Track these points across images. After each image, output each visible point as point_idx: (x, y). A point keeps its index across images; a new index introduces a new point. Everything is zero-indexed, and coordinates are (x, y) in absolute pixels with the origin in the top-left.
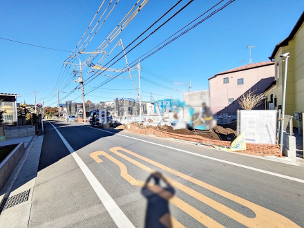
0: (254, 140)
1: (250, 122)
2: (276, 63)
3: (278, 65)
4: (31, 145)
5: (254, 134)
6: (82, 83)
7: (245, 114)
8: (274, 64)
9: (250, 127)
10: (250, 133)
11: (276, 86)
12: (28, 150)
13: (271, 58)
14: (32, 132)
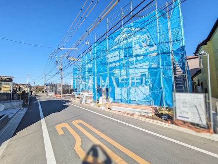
0: (188, 118)
1: (183, 103)
2: (199, 56)
3: (201, 58)
4: (15, 116)
5: (187, 113)
6: (61, 69)
7: (179, 96)
8: (198, 57)
9: (183, 107)
10: (184, 112)
11: (201, 74)
12: (11, 121)
13: (195, 53)
14: (20, 105)
